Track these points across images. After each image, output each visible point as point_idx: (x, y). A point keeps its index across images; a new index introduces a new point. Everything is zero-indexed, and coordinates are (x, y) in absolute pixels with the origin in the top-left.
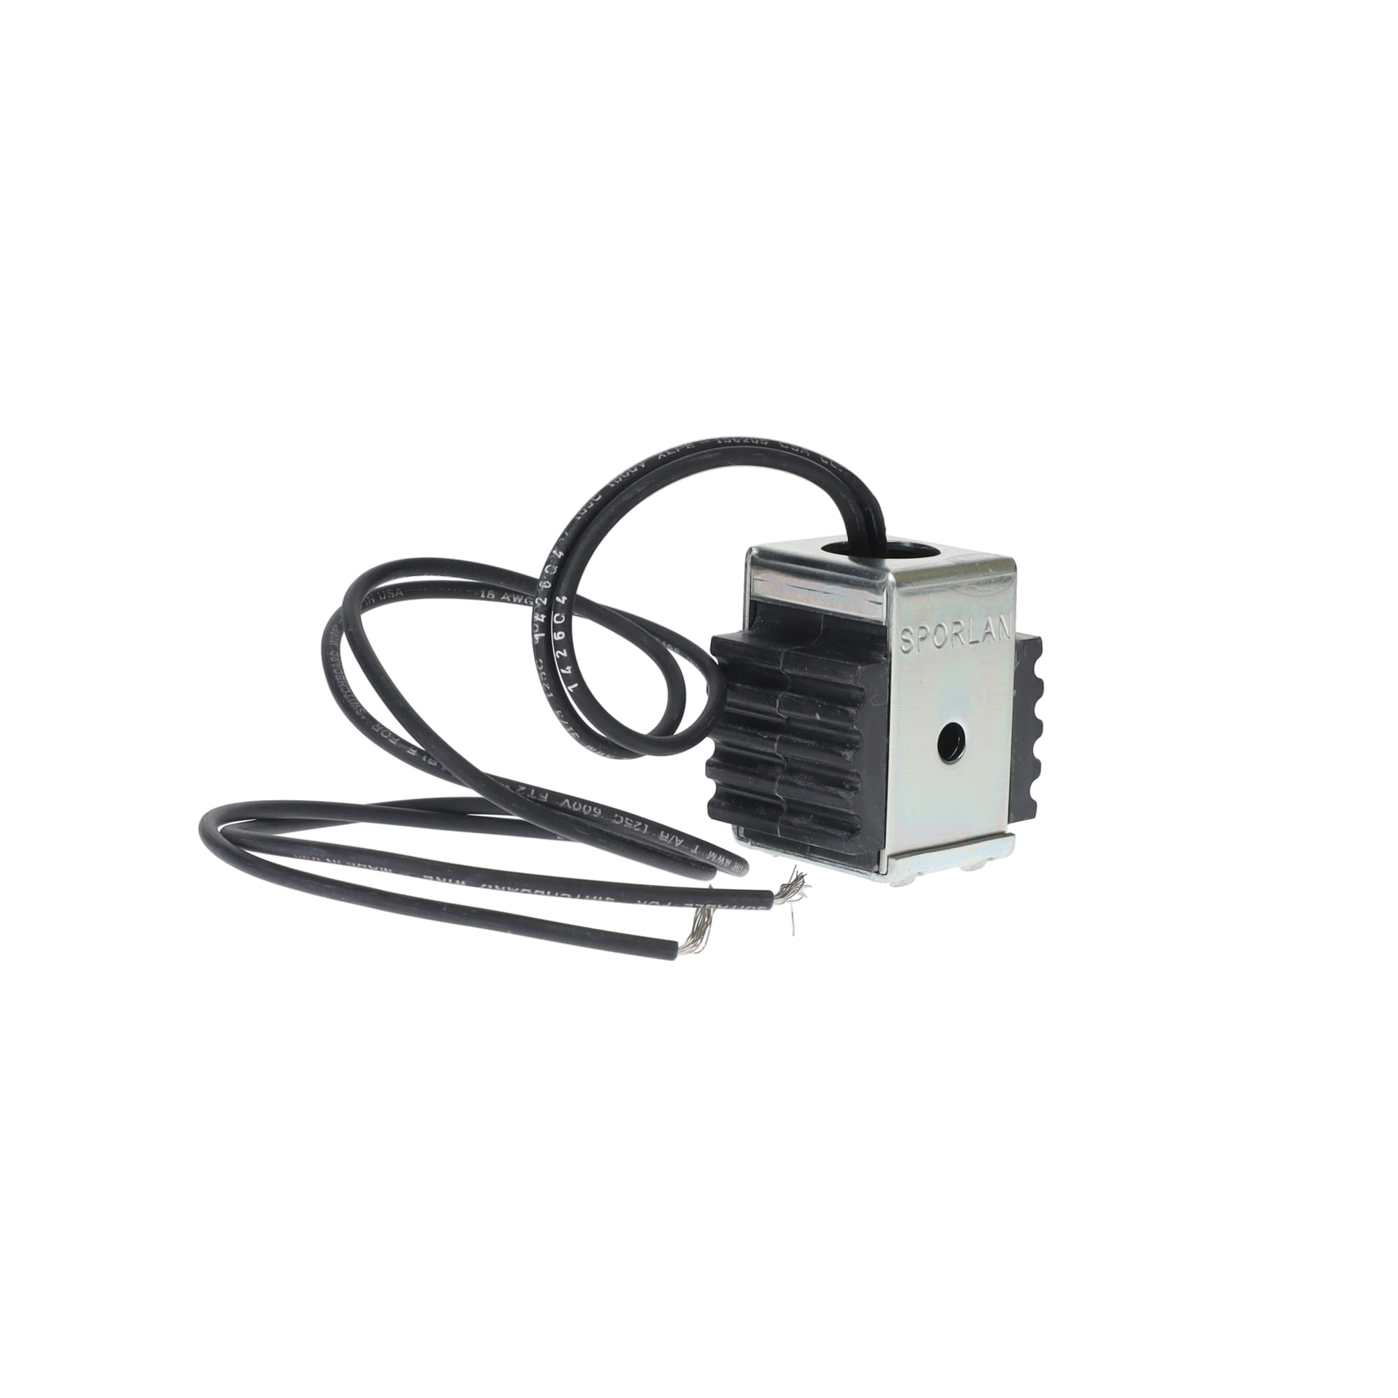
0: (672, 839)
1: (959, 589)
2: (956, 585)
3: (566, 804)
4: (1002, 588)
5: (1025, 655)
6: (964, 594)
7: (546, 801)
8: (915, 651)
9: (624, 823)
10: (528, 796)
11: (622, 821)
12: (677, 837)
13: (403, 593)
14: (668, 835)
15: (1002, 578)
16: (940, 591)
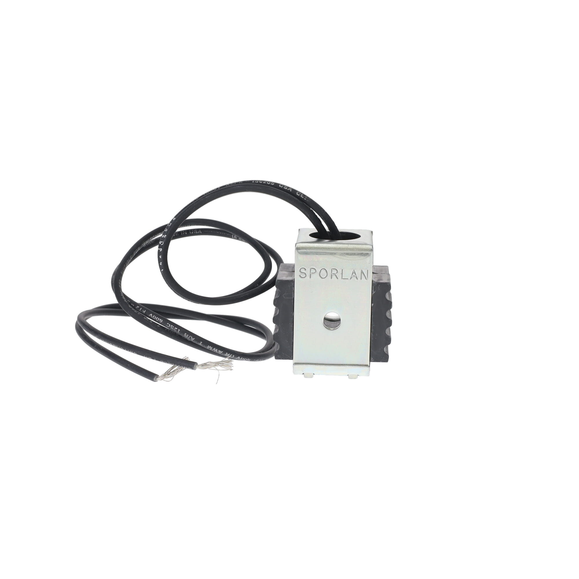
0: (189, 337)
1: (335, 255)
2: (333, 253)
3: (151, 316)
4: (363, 258)
5: (379, 289)
6: (339, 258)
7: (144, 313)
8: (308, 277)
9: (170, 327)
10: (139, 310)
11: (169, 326)
12: (192, 337)
13: (202, 232)
14: (188, 335)
15: (363, 253)
16: (324, 254)
